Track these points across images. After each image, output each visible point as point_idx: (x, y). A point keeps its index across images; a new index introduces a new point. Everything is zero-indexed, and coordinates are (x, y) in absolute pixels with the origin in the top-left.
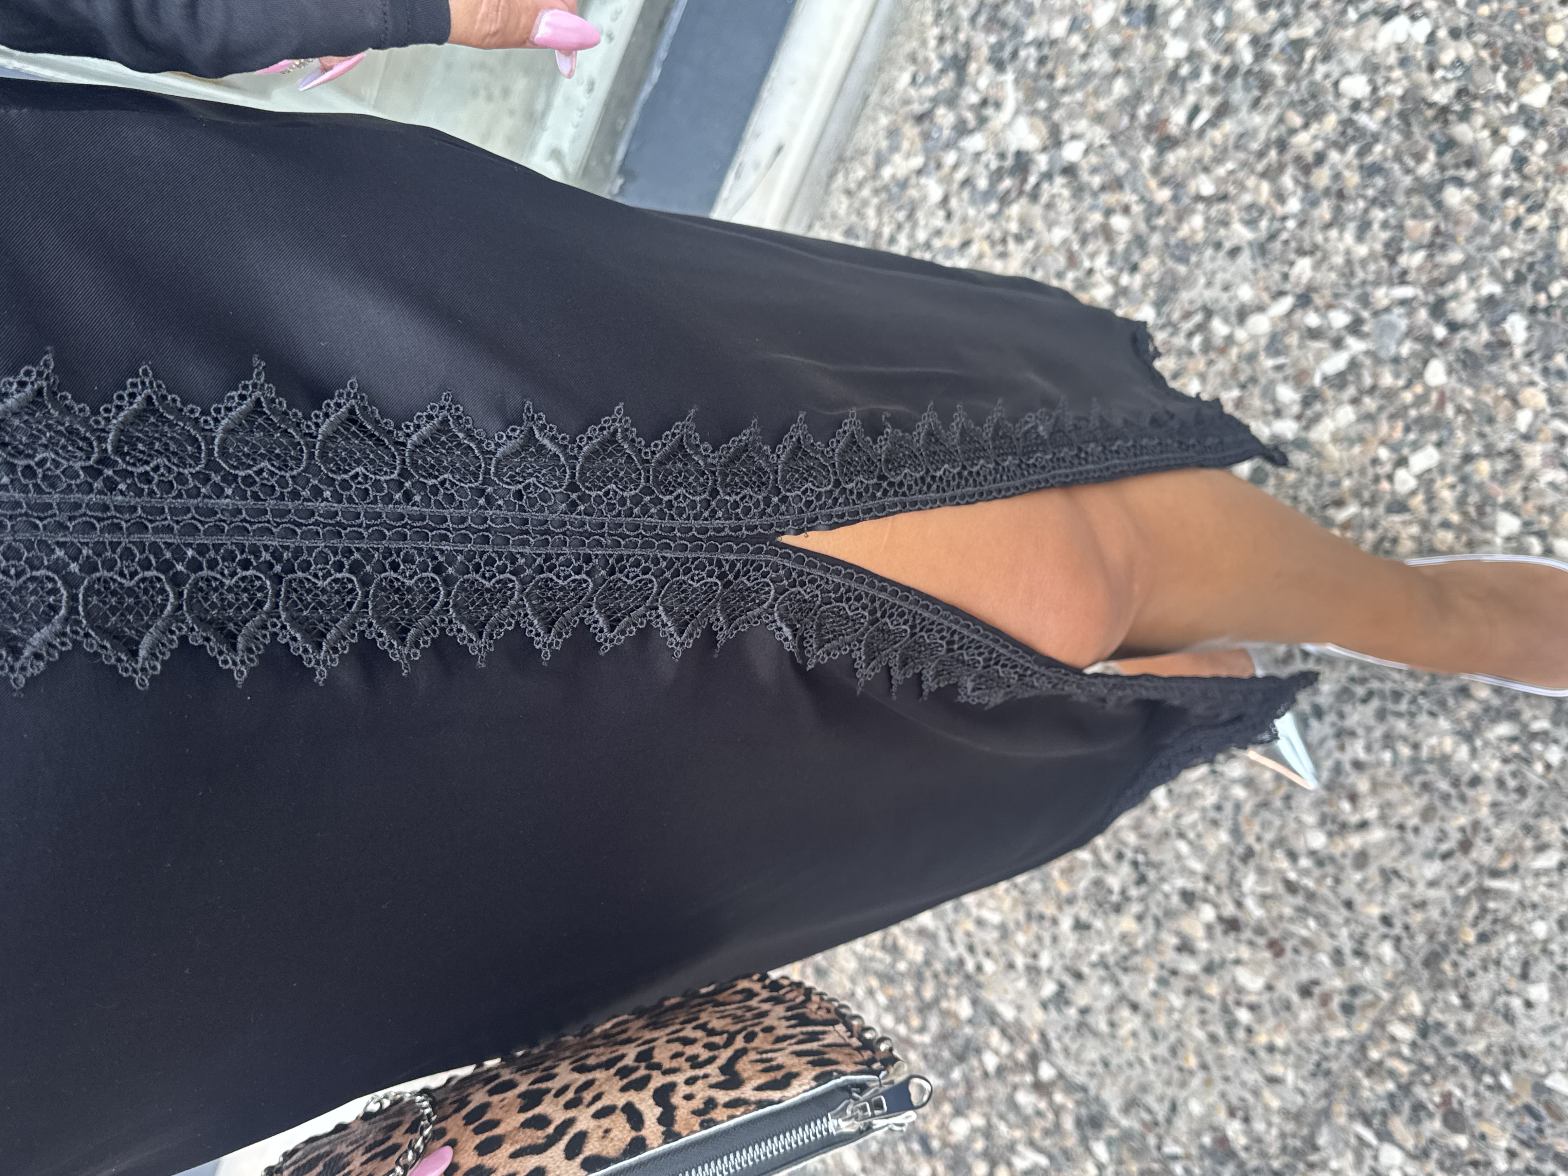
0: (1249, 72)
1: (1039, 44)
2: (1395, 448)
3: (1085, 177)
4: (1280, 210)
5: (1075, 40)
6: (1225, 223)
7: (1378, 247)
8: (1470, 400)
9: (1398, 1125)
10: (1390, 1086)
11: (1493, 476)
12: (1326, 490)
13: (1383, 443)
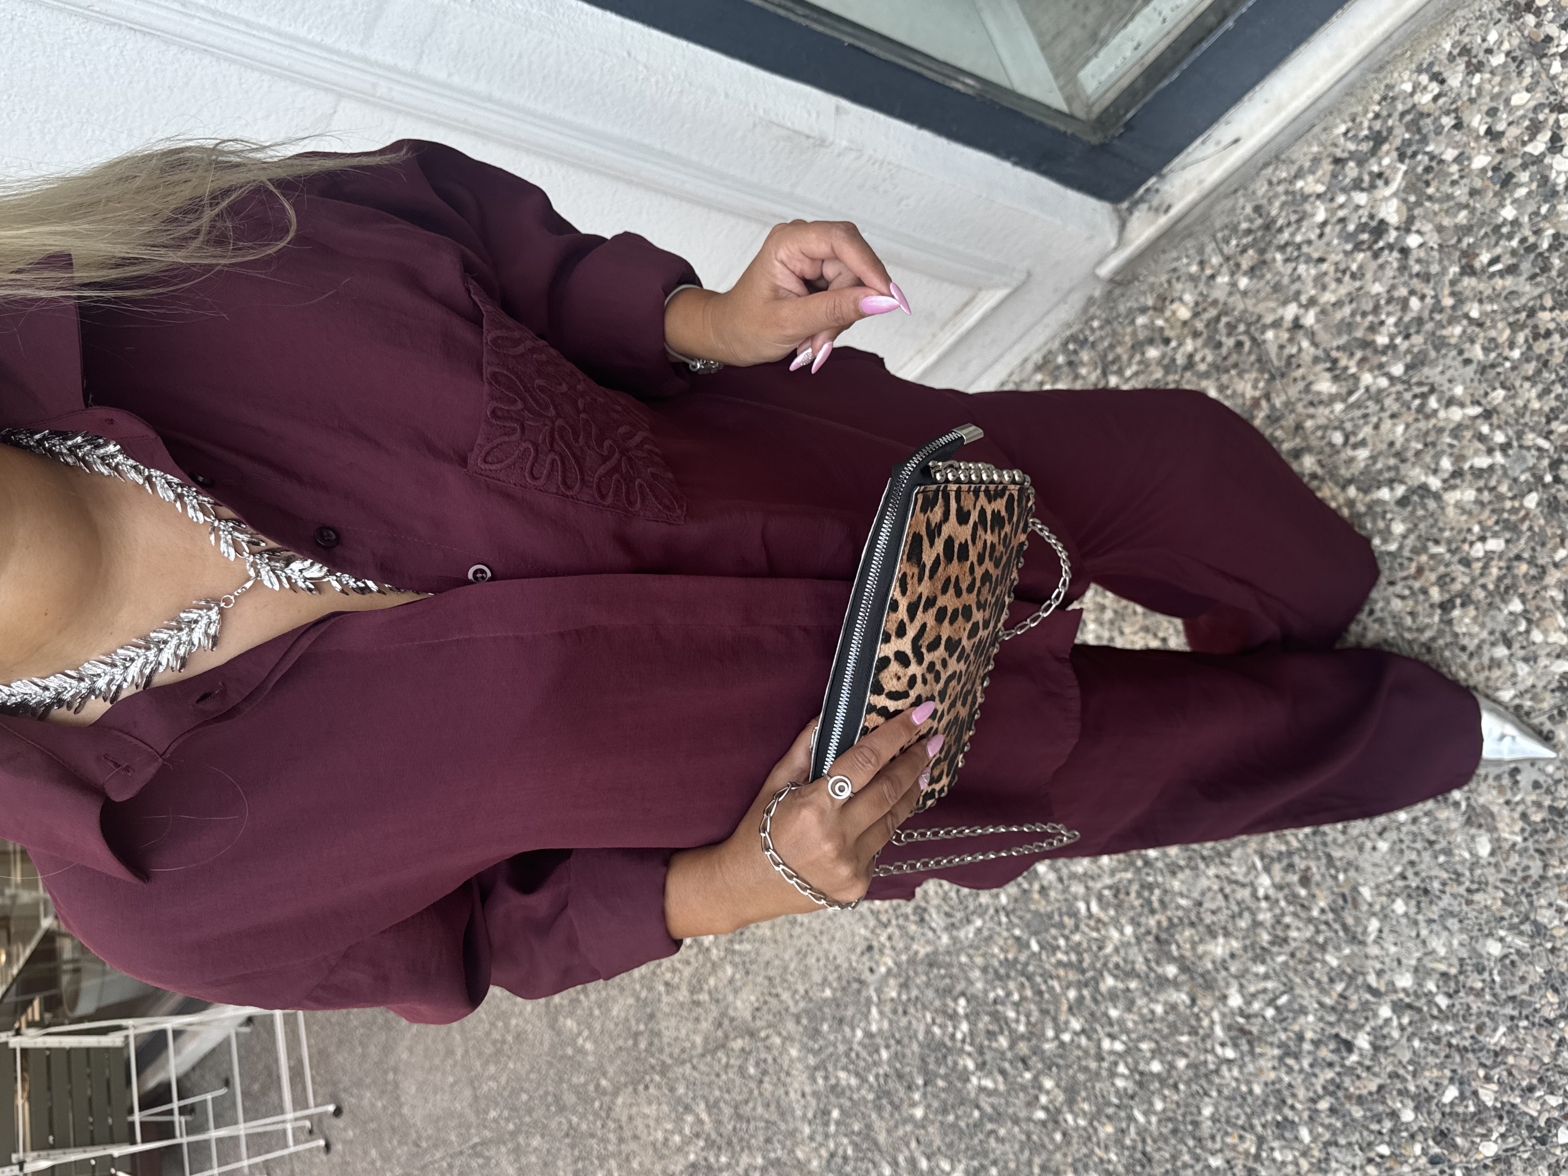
0: (1541, 254)
1: (1432, 157)
2: (1483, 528)
3: (1411, 262)
4: (1506, 352)
5: (1454, 168)
6: (1472, 341)
7: (1546, 409)
8: (1540, 527)
9: (1277, 868)
10: (1283, 848)
11: (1525, 576)
12: (1435, 530)
13: (1480, 523)
